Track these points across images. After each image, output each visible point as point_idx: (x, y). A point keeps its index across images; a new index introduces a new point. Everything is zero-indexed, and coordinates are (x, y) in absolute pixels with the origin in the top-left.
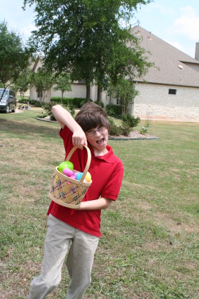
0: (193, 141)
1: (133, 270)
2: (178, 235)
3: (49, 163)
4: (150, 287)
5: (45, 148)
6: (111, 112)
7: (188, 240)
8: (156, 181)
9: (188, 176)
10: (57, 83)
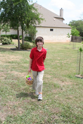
0: (62, 49)
1: (50, 100)
2: (64, 86)
3: (6, 62)
4: (58, 106)
5: (3, 56)
6: (27, 40)
7: (68, 87)
8: (51, 66)
9: (63, 63)
10: (3, 29)
